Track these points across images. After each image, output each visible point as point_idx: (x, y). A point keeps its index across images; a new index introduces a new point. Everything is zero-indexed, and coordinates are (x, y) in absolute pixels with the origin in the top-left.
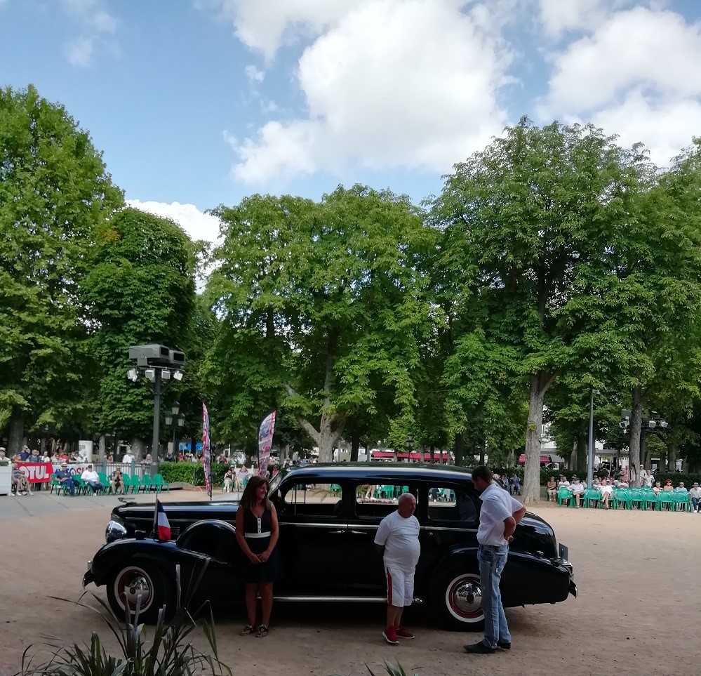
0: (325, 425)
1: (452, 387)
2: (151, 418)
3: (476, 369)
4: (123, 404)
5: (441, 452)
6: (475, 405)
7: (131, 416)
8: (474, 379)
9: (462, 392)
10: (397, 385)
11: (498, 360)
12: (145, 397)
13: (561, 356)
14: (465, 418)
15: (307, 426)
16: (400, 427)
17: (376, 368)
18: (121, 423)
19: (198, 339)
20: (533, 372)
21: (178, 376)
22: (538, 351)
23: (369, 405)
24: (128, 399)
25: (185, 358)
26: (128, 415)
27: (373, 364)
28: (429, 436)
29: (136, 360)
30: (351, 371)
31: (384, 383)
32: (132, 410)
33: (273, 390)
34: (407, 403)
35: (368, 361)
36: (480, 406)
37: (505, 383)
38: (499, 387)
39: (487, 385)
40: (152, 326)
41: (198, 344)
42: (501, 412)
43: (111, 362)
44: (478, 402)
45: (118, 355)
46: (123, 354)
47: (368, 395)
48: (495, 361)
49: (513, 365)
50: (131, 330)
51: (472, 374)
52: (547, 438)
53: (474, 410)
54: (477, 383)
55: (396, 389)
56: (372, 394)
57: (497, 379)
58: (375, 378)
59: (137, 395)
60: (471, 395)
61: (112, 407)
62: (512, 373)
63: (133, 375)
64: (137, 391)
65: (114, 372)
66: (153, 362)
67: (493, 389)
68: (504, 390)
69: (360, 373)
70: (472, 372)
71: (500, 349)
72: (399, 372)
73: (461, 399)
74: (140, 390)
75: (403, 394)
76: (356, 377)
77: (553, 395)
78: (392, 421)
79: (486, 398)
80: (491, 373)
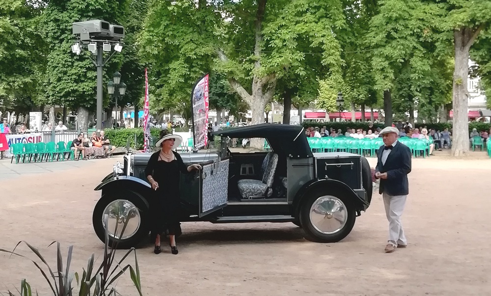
0: (256, 87)
1: (377, 46)
2: (95, 89)
3: (400, 28)
4: (69, 76)
5: (372, 110)
6: (401, 62)
7: (76, 88)
8: (399, 38)
9: (388, 50)
10: (324, 47)
11: (421, 18)
12: (89, 69)
13: (483, 11)
14: (392, 76)
15: (239, 89)
16: (331, 87)
17: (303, 31)
18: (68, 94)
19: (137, 13)
20: (457, 28)
21: (118, 48)
22: (462, 7)
23: (297, 67)
24: (74, 71)
25: (125, 31)
26: (75, 86)
27: (300, 28)
28: (359, 95)
29: (79, 35)
30: (279, 35)
31: (312, 45)
32: (76, 81)
33: (206, 57)
34: (334, 62)
35: (296, 25)
36: (406, 63)
37: (430, 40)
38: (425, 44)
39: (412, 42)
40: (93, 3)
41: (137, 18)
42: (427, 68)
43: (57, 38)
44: (404, 59)
45: (63, 31)
46: (67, 30)
47: (296, 58)
48: (419, 19)
49: (436, 22)
50: (74, 8)
51: (396, 32)
52: (477, 92)
53: (401, 67)
54: (402, 41)
55: (323, 51)
56: (300, 56)
57: (421, 37)
58: (303, 41)
59: (81, 67)
60: (396, 53)
61: (59, 80)
62: (435, 30)
63: (76, 49)
64: (81, 64)
65: (60, 47)
66: (95, 36)
67: (418, 46)
68: (430, 47)
69: (287, 37)
70: (396, 31)
71: (423, 7)
72: (325, 34)
73: (387, 58)
74: (84, 63)
75: (329, 55)
76: (284, 41)
77: (478, 49)
78: (322, 82)
79: (412, 55)
80: (415, 31)
